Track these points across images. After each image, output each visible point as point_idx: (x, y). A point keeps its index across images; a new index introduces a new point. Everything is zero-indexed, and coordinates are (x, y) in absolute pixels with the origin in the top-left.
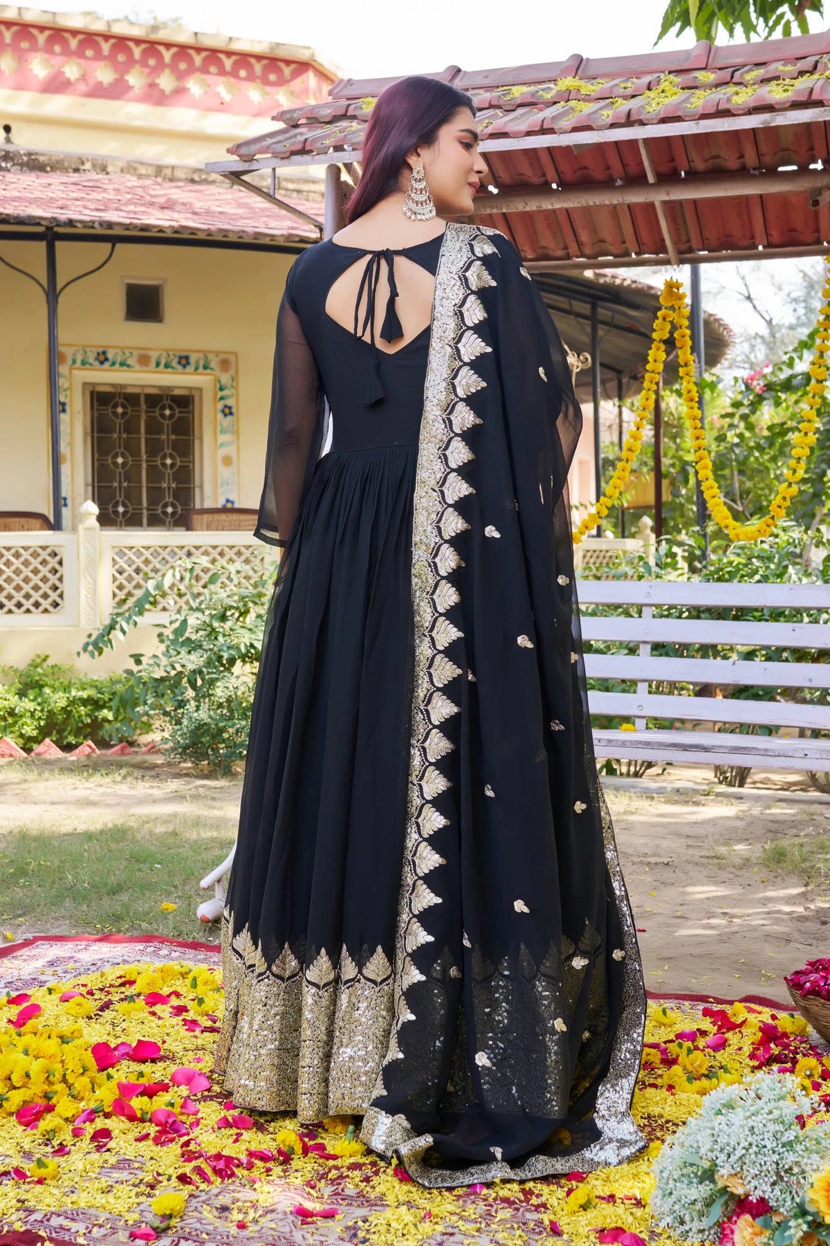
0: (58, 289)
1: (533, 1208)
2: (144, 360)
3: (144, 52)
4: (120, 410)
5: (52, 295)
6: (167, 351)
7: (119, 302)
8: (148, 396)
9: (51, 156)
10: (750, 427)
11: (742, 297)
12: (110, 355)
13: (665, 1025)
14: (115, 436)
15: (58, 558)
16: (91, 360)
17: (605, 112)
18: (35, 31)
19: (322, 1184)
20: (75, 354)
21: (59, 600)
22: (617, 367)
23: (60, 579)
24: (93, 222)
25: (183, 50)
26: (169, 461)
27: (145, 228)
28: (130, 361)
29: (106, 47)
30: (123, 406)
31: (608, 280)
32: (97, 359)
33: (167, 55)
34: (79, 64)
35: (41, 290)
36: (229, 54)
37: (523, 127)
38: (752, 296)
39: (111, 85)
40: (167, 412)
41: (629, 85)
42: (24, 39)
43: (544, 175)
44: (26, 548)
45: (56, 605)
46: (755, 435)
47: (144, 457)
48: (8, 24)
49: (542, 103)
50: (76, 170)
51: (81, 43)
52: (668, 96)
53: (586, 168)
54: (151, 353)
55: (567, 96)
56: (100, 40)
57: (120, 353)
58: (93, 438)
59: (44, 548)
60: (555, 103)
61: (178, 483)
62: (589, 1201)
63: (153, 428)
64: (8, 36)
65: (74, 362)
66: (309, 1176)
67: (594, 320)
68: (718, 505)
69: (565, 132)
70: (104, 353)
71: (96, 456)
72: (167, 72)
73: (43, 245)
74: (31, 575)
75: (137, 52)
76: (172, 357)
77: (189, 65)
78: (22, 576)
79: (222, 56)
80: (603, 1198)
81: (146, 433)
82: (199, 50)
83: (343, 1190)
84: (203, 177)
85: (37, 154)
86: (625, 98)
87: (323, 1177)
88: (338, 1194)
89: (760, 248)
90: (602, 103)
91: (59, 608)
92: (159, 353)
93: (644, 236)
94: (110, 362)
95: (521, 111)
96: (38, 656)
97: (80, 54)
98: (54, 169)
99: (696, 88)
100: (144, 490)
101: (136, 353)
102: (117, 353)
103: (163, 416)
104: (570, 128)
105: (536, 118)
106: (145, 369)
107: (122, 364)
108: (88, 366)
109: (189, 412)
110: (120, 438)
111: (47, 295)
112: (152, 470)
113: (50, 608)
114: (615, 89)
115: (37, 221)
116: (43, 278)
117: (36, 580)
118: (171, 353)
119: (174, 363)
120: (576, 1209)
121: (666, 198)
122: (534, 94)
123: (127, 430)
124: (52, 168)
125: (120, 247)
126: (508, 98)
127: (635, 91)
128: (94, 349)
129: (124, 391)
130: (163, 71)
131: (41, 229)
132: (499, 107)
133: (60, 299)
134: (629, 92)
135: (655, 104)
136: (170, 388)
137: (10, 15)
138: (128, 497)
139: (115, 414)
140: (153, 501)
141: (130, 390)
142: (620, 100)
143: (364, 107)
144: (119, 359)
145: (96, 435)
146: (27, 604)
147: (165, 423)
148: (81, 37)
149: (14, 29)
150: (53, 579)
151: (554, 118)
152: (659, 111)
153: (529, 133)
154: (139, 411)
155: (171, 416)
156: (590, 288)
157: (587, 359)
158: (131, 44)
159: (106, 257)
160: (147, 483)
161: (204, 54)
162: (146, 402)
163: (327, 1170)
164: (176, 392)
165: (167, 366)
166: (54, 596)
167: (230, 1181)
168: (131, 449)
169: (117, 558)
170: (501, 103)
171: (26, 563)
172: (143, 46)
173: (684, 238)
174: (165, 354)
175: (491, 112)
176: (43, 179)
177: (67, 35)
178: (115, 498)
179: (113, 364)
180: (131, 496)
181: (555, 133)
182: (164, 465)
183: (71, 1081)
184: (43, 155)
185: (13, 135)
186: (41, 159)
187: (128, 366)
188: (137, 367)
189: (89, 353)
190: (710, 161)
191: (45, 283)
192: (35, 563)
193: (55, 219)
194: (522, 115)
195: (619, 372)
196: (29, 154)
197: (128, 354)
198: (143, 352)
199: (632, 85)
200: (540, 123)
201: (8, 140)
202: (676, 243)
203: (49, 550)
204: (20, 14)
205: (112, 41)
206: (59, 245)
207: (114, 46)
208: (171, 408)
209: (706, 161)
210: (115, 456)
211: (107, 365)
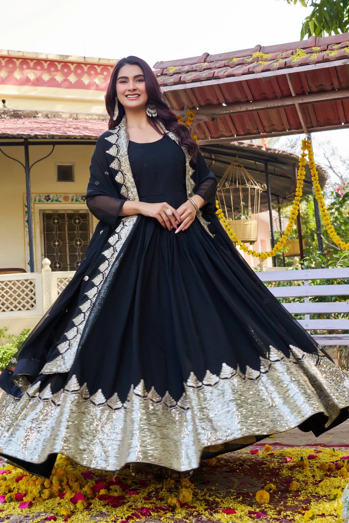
0: (30, 166)
1: (288, 521)
2: (66, 198)
3: (62, 66)
4: (56, 221)
5: (27, 169)
6: (76, 194)
7: (54, 173)
8: (68, 214)
9: (23, 111)
10: (340, 213)
11: (328, 167)
12: (51, 197)
13: (334, 456)
14: (54, 232)
15: (33, 285)
16: (43, 200)
17: (275, 64)
18: (15, 60)
19: (191, 517)
20: (35, 197)
21: (34, 304)
22: (277, 194)
23: (34, 294)
24: (46, 135)
25: (79, 65)
26: (79, 243)
27: (68, 137)
28: (60, 199)
29: (46, 65)
30: (58, 219)
31: (272, 151)
32: (45, 199)
33: (72, 67)
34: (34, 73)
35: (23, 167)
36: (99, 65)
37: (241, 71)
38: (332, 167)
39: (48, 81)
40: (77, 221)
41: (283, 54)
42: (10, 63)
43: (247, 97)
44: (18, 281)
45: (32, 306)
46: (343, 217)
47: (68, 241)
48: (3, 57)
49: (247, 63)
50: (35, 117)
51: (35, 64)
52: (301, 56)
53: (265, 93)
54: (69, 195)
55: (257, 59)
56: (43, 62)
57: (55, 195)
58: (44, 234)
59: (26, 280)
60: (252, 63)
61: (83, 253)
62: (313, 516)
63: (71, 228)
64: (3, 62)
65: (35, 200)
66: (185, 515)
67: (266, 172)
68: (334, 235)
69: (259, 72)
70: (48, 196)
71: (46, 242)
72: (72, 74)
73: (23, 147)
74: (21, 293)
75: (59, 66)
76: (78, 196)
77: (82, 71)
78: (17, 294)
79: (96, 67)
80: (319, 515)
81: (68, 231)
82: (86, 64)
83: (201, 519)
84: (90, 117)
85: (17, 111)
86: (282, 58)
87: (191, 514)
88: (199, 521)
89: (343, 124)
90: (273, 61)
91: (33, 307)
92: (72, 195)
93: (292, 122)
94: (51, 200)
95: (238, 67)
96: (25, 330)
97: (34, 68)
98: (25, 117)
99: (312, 53)
100: (68, 256)
101: (62, 195)
102: (54, 196)
103: (75, 223)
104: (261, 70)
105: (245, 68)
106: (67, 202)
107: (56, 201)
108: (41, 202)
109: (87, 221)
110: (56, 233)
111: (25, 169)
112: (71, 247)
113: (30, 308)
114: (278, 56)
115: (21, 136)
116: (23, 161)
117: (23, 295)
118: (78, 195)
119: (80, 199)
120: (308, 519)
121: (301, 102)
122: (243, 60)
123: (59, 230)
124: (24, 116)
125: (57, 146)
126: (231, 62)
127: (286, 56)
128: (44, 195)
129: (57, 212)
130: (71, 74)
131: (22, 140)
132: (228, 66)
133: (31, 170)
134: (284, 56)
135: (295, 59)
136: (78, 210)
137: (5, 53)
138: (61, 260)
139: (54, 223)
140: (72, 261)
141: (60, 212)
142: (280, 59)
143: (170, 70)
144: (55, 199)
145: (45, 233)
146: (20, 306)
147: (76, 226)
148: (35, 61)
149: (6, 59)
150: (31, 294)
151: (253, 67)
152: (298, 62)
153: (243, 74)
154: (65, 221)
155: (79, 223)
156: (264, 156)
157: (265, 187)
158: (57, 63)
159: (51, 151)
160: (69, 253)
161: (88, 66)
162: (68, 217)
163: (192, 512)
164: (81, 212)
165: (76, 201)
166: (31, 302)
167: (149, 517)
168: (61, 238)
169: (59, 283)
170: (229, 64)
171: (19, 288)
172: (62, 64)
173: (309, 121)
174: (75, 196)
175: (225, 68)
176: (21, 121)
177: (29, 61)
178: (55, 260)
179: (53, 201)
180: (62, 260)
181: (254, 73)
182: (76, 245)
183: (71, 485)
184: (20, 111)
185: (7, 104)
186: (19, 113)
187: (59, 201)
188: (63, 202)
189: (42, 196)
190: (318, 87)
191: (24, 163)
192: (23, 287)
193: (29, 135)
194: (239, 68)
195: (278, 196)
196: (14, 111)
197: (59, 196)
198: (66, 195)
199: (284, 54)
200: (247, 70)
201: (4, 106)
202: (306, 123)
203: (29, 281)
204: (8, 53)
205: (48, 62)
206: (30, 147)
207: (49, 64)
208: (79, 219)
209: (317, 87)
210: (55, 242)
211: (50, 201)
